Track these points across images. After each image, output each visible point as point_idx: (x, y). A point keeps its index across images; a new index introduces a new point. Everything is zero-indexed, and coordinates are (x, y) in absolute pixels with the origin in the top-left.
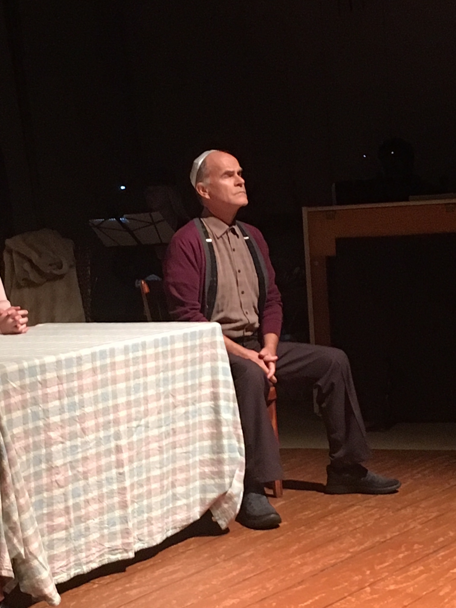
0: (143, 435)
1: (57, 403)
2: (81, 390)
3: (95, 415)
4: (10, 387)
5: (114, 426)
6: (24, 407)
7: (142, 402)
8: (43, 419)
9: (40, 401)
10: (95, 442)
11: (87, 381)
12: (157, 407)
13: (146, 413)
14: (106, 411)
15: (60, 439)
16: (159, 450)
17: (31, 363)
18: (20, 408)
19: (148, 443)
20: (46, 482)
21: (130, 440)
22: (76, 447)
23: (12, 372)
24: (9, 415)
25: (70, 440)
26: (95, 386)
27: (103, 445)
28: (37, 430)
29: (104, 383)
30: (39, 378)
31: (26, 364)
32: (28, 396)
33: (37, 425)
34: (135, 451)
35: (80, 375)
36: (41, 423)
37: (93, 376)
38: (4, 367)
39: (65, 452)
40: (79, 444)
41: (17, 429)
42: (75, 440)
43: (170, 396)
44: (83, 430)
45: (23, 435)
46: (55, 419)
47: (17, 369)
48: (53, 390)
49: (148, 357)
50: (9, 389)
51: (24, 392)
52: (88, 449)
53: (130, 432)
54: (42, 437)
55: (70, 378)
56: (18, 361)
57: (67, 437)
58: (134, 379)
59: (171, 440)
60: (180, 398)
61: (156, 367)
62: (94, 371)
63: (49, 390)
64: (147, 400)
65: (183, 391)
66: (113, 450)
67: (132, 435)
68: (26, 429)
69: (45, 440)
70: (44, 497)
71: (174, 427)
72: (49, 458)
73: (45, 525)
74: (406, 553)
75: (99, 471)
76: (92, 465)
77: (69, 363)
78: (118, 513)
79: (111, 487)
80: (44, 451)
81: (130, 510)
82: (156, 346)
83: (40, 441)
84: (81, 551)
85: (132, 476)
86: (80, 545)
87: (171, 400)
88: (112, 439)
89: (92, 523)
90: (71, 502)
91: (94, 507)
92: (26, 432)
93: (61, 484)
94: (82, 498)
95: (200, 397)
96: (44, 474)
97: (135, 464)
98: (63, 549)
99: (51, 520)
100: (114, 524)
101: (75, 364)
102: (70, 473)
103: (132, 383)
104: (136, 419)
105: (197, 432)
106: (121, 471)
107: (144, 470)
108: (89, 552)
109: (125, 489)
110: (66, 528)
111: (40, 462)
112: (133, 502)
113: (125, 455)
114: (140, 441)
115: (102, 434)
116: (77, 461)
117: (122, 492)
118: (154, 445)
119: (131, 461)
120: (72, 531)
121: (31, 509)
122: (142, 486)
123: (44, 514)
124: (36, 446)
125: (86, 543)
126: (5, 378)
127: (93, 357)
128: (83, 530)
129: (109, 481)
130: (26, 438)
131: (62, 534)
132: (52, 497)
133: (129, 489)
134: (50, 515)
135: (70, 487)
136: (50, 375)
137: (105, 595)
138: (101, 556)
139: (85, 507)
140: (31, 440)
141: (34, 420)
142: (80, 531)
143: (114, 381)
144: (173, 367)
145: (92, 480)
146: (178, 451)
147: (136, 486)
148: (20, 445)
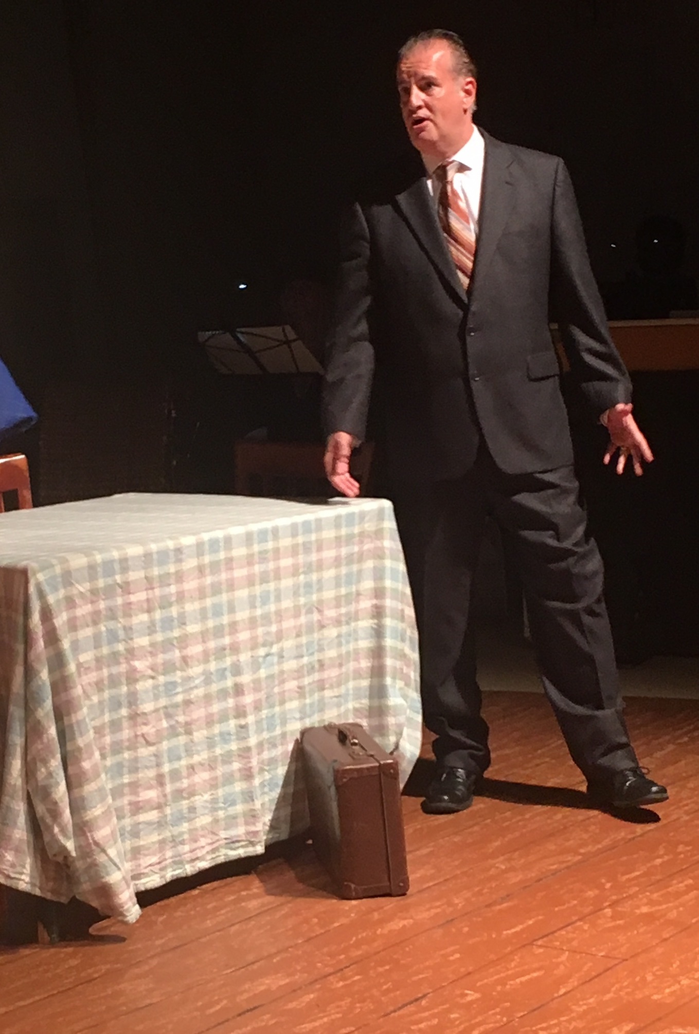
0: (276, 669)
1: (144, 617)
2: (181, 597)
3: (203, 637)
4: (75, 592)
5: (230, 655)
6: (95, 623)
7: (273, 618)
8: (124, 640)
9: (120, 613)
10: (202, 678)
11: (190, 585)
12: (295, 627)
13: (280, 636)
14: (218, 632)
15: (150, 672)
16: (298, 692)
17: (107, 556)
18: (90, 624)
19: (283, 682)
20: (127, 737)
21: (255, 676)
22: (174, 684)
23: (78, 569)
24: (74, 633)
25: (164, 674)
26: (202, 594)
27: (214, 682)
28: (115, 658)
29: (216, 590)
30: (118, 578)
31: (99, 558)
32: (102, 605)
33: (115, 650)
34: (263, 692)
35: (179, 577)
36: (121, 647)
37: (199, 578)
38: (67, 561)
39: (156, 692)
40: (179, 681)
41: (85, 654)
42: (172, 674)
43: (315, 609)
44: (185, 659)
45: (93, 664)
46: (142, 641)
47: (86, 565)
48: (139, 597)
49: (282, 550)
50: (73, 595)
51: (94, 599)
52: (192, 689)
53: (256, 665)
54: (123, 668)
55: (164, 580)
56: (87, 551)
57: (160, 669)
58: (261, 584)
59: (316, 676)
60: (331, 613)
61: (293, 565)
62: (201, 570)
63: (133, 598)
64: (281, 616)
65: (334, 602)
66: (231, 691)
67: (259, 668)
68: (99, 655)
69: (127, 672)
70: (124, 759)
71: (321, 657)
72: (133, 699)
73: (126, 800)
74: (666, 858)
75: (210, 722)
76: (199, 713)
77: (163, 557)
78: (239, 787)
79: (227, 747)
80: (124, 689)
81: (257, 781)
82: (294, 535)
83: (119, 674)
84: (183, 843)
85: (259, 731)
86: (181, 834)
87: (316, 616)
88: (228, 674)
89: (201, 800)
90: (166, 768)
91: (202, 776)
92: (98, 660)
93: (151, 739)
94: (183, 762)
95: (357, 612)
96: (125, 724)
97: (264, 713)
98: (155, 838)
99: (136, 793)
100: (233, 803)
101: (172, 559)
102: (165, 724)
103: (258, 590)
104: (264, 645)
105: (352, 665)
106: (243, 722)
107: (278, 721)
108: (195, 845)
109: (248, 749)
110: (159, 807)
111: (119, 705)
112: (262, 770)
113: (248, 699)
114: (270, 677)
115: (213, 666)
116: (176, 706)
117: (245, 753)
118: (292, 685)
119: (257, 707)
120: (168, 811)
121: (103, 776)
122: (274, 746)
123: (123, 785)
124: (114, 682)
125: (191, 831)
126: (67, 578)
127: (200, 548)
128: (185, 811)
129: (225, 737)
130: (99, 668)
131: (153, 815)
132: (136, 760)
133: (254, 752)
134: (134, 787)
135: (165, 745)
136: (135, 575)
137: (209, 906)
138: (214, 851)
139: (189, 776)
140: (105, 672)
141: (110, 643)
142: (180, 811)
143: (231, 586)
144: (320, 566)
145: (199, 735)
146: (328, 693)
147: (266, 746)
148: (89, 679)
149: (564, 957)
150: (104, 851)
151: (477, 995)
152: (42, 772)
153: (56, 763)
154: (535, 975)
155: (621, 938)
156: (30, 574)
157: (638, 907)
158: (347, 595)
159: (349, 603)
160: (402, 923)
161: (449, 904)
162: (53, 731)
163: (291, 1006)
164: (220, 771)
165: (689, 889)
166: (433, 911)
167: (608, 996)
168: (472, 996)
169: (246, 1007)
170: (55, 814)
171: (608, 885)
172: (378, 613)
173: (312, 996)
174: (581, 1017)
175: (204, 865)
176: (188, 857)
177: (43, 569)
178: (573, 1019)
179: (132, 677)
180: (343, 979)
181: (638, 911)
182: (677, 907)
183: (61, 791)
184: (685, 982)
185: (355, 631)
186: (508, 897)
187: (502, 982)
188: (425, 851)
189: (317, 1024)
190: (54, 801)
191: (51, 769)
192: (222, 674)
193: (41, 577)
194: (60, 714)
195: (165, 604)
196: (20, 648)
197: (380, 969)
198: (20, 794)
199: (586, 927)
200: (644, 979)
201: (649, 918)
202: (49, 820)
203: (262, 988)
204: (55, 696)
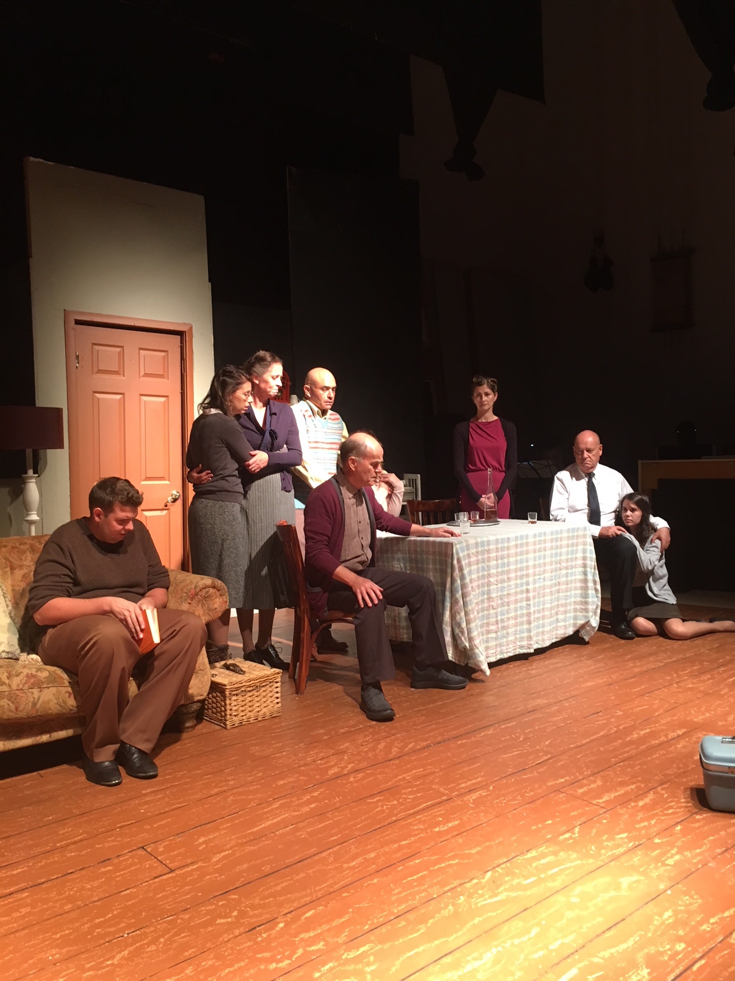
0: (542, 584)
1: (495, 562)
2: (508, 556)
3: (516, 571)
5: (525, 578)
6: (477, 564)
7: (542, 565)
8: (487, 571)
9: (486, 560)
10: (515, 586)
12: (550, 569)
13: (544, 572)
14: (521, 569)
15: (496, 583)
16: (550, 593)
17: (482, 539)
18: (475, 564)
19: (544, 589)
20: (486, 606)
21: (534, 586)
22: (504, 587)
23: (471, 544)
24: (469, 568)
25: (501, 584)
26: (516, 555)
27: (519, 587)
28: (484, 577)
29: (522, 553)
30: (486, 548)
31: (479, 540)
32: (480, 557)
33: (484, 574)
34: (537, 592)
35: (508, 548)
36: (486, 573)
37: (515, 549)
38: (468, 541)
39: (498, 590)
40: (506, 586)
41: (473, 575)
43: (558, 563)
44: (508, 578)
46: (493, 571)
48: (493, 555)
50: (470, 553)
51: (477, 555)
52: (510, 589)
53: (535, 582)
54: (486, 580)
55: (503, 549)
56: (475, 538)
57: (499, 582)
58: (538, 552)
59: (557, 588)
60: (564, 564)
61: (551, 546)
62: (516, 546)
63: (491, 555)
64: (545, 565)
65: (566, 561)
66: (525, 591)
69: (488, 582)
70: (485, 614)
71: (559, 581)
72: (489, 592)
73: (484, 629)
74: (699, 666)
75: (516, 602)
76: (512, 598)
77: (503, 540)
78: (525, 626)
79: (522, 612)
80: (486, 588)
81: (532, 625)
82: (552, 534)
83: (485, 583)
84: (503, 646)
85: (534, 606)
86: (503, 642)
87: (558, 566)
88: (524, 585)
89: (511, 631)
90: (499, 618)
91: (512, 622)
92: (478, 577)
93: (495, 607)
94: (506, 616)
95: (575, 565)
96: (486, 601)
97: (537, 600)
98: (494, 643)
99: (489, 627)
100: (523, 632)
101: (506, 541)
102: (500, 602)
103: (537, 554)
104: (538, 575)
105: (573, 585)
106: (529, 603)
107: (542, 603)
108: (508, 647)
109: (530, 613)
110: (496, 632)
111: (484, 594)
112: (534, 621)
113: (531, 595)
114: (540, 587)
115: (519, 582)
116: (504, 595)
117: (529, 615)
118: (548, 590)
119: (534, 598)
120: (499, 634)
121: (477, 621)
122: (540, 612)
123: (484, 623)
124: (483, 585)
125: (506, 641)
126: (468, 547)
127: (516, 538)
128: (505, 634)
129: (521, 608)
130: (478, 580)
131: (494, 635)
132: (489, 614)
133: (532, 614)
134: (488, 624)
135: (499, 609)
136: (492, 547)
137: (517, 672)
138: (514, 649)
139: (507, 621)
140: (480, 582)
141: (482, 571)
142: (504, 634)
143: (527, 552)
144: (561, 547)
145: (512, 607)
146: (561, 594)
147: (536, 612)
148: (475, 584)
149: (657, 701)
150: (478, 648)
151: (622, 713)
152: (458, 617)
153: (463, 614)
154: (645, 707)
155: (681, 696)
156: (454, 547)
157: (688, 685)
158: (571, 558)
159: (572, 561)
160: (591, 684)
161: (610, 678)
162: (462, 602)
163: (548, 711)
164: (519, 620)
165: (709, 679)
166: (604, 680)
167: (675, 718)
168: (620, 713)
169: (530, 709)
170: (462, 633)
171: (675, 675)
172: (585, 566)
173: (556, 708)
174: (664, 725)
175: (511, 654)
176: (505, 651)
178: (661, 725)
179: (489, 584)
180: (567, 702)
181: (688, 686)
182: (703, 686)
183: (464, 625)
184: (708, 715)
185: (575, 572)
186: (634, 677)
187: (632, 709)
188: (600, 657)
189: (558, 718)
190: (461, 628)
192: (522, 584)
193: (458, 546)
194: (464, 596)
195: (502, 558)
196: (449, 571)
197: (583, 700)
198: (449, 624)
199: (666, 691)
200: (690, 713)
201: (691, 689)
202: (460, 635)
203: (537, 703)
204: (462, 590)
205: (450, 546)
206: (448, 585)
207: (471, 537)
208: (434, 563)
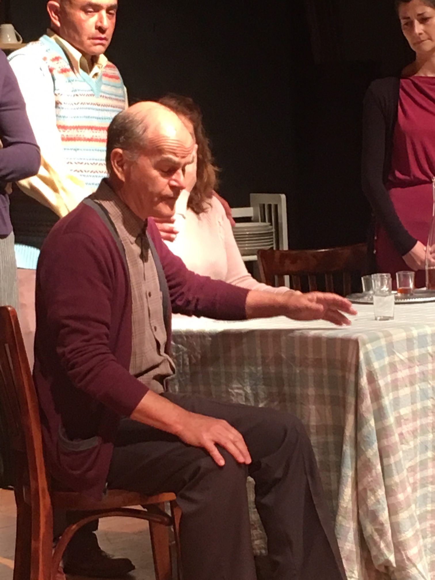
4: (396, 359)
6: (412, 384)
8: (432, 398)
9: (430, 377)
17: (421, 330)
18: (408, 385)
20: (432, 474)
23: (398, 342)
24: (396, 392)
28: (425, 411)
30: (430, 349)
31: (415, 332)
32: (417, 370)
33: (425, 405)
38: (390, 335)
41: (404, 409)
45: (410, 416)
47: (406, 338)
50: (395, 362)
51: (412, 365)
68: (415, 409)
70: (429, 491)
73: (428, 524)
83: (427, 424)
92: (414, 413)
96: (430, 464)
111: (427, 449)
121: (413, 506)
123: (427, 512)
124: (424, 430)
126: (391, 349)
130: (415, 420)
140: (418, 423)
141: (422, 400)
148: (406, 428)
150: (415, 566)
152: (371, 500)
153: (381, 493)
156: (360, 344)
162: (379, 467)
170: (381, 533)
177: (371, 341)
183: (384, 516)
190: (381, 522)
191: (379, 497)
193: (369, 346)
194: (383, 454)
196: (351, 400)
198: (351, 514)
202: (377, 537)
204: (379, 440)
205: (351, 347)
206: (349, 431)
207: (398, 326)
208: (319, 384)
